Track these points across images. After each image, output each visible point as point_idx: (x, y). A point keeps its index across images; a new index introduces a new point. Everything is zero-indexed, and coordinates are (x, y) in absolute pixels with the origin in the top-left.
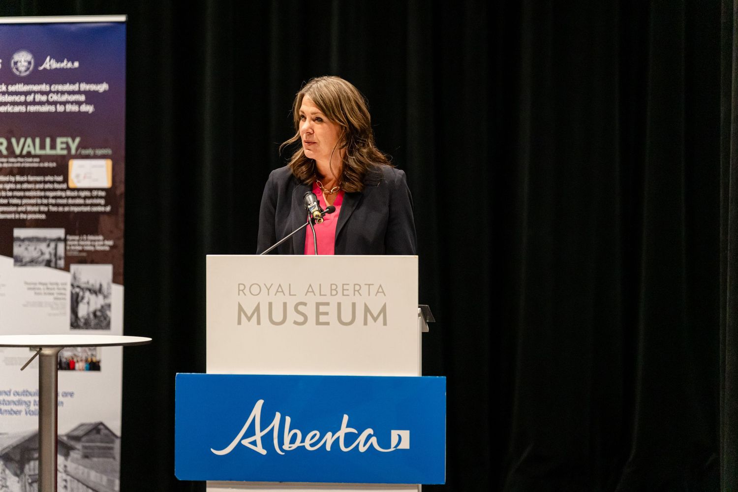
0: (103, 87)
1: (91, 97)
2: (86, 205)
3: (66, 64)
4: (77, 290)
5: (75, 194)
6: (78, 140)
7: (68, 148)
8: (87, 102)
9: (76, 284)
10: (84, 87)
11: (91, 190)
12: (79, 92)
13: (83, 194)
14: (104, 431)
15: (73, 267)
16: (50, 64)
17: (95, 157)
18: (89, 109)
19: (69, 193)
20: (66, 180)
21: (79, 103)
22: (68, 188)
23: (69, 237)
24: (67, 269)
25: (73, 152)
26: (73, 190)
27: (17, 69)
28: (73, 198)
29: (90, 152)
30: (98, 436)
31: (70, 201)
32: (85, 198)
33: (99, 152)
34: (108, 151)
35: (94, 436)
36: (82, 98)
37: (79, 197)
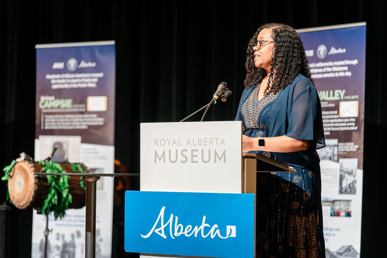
0: (355, 62)
1: (351, 68)
2: (347, 126)
3: (341, 51)
4: (342, 173)
5: (342, 120)
6: (344, 91)
7: (340, 96)
8: (349, 70)
9: (342, 169)
10: (348, 62)
11: (349, 118)
12: (345, 65)
13: (346, 120)
14: (352, 251)
15: (341, 160)
16: (333, 51)
17: (352, 100)
18: (349, 74)
19: (340, 120)
20: (338, 114)
21: (345, 71)
22: (339, 118)
23: (340, 144)
24: (338, 161)
25: (342, 98)
26: (341, 118)
27: (320, 55)
28: (342, 123)
29: (349, 97)
30: (350, 253)
31: (340, 125)
32: (347, 122)
33: (353, 97)
34: (357, 97)
35: (348, 253)
36: (346, 68)
37: (344, 122)
